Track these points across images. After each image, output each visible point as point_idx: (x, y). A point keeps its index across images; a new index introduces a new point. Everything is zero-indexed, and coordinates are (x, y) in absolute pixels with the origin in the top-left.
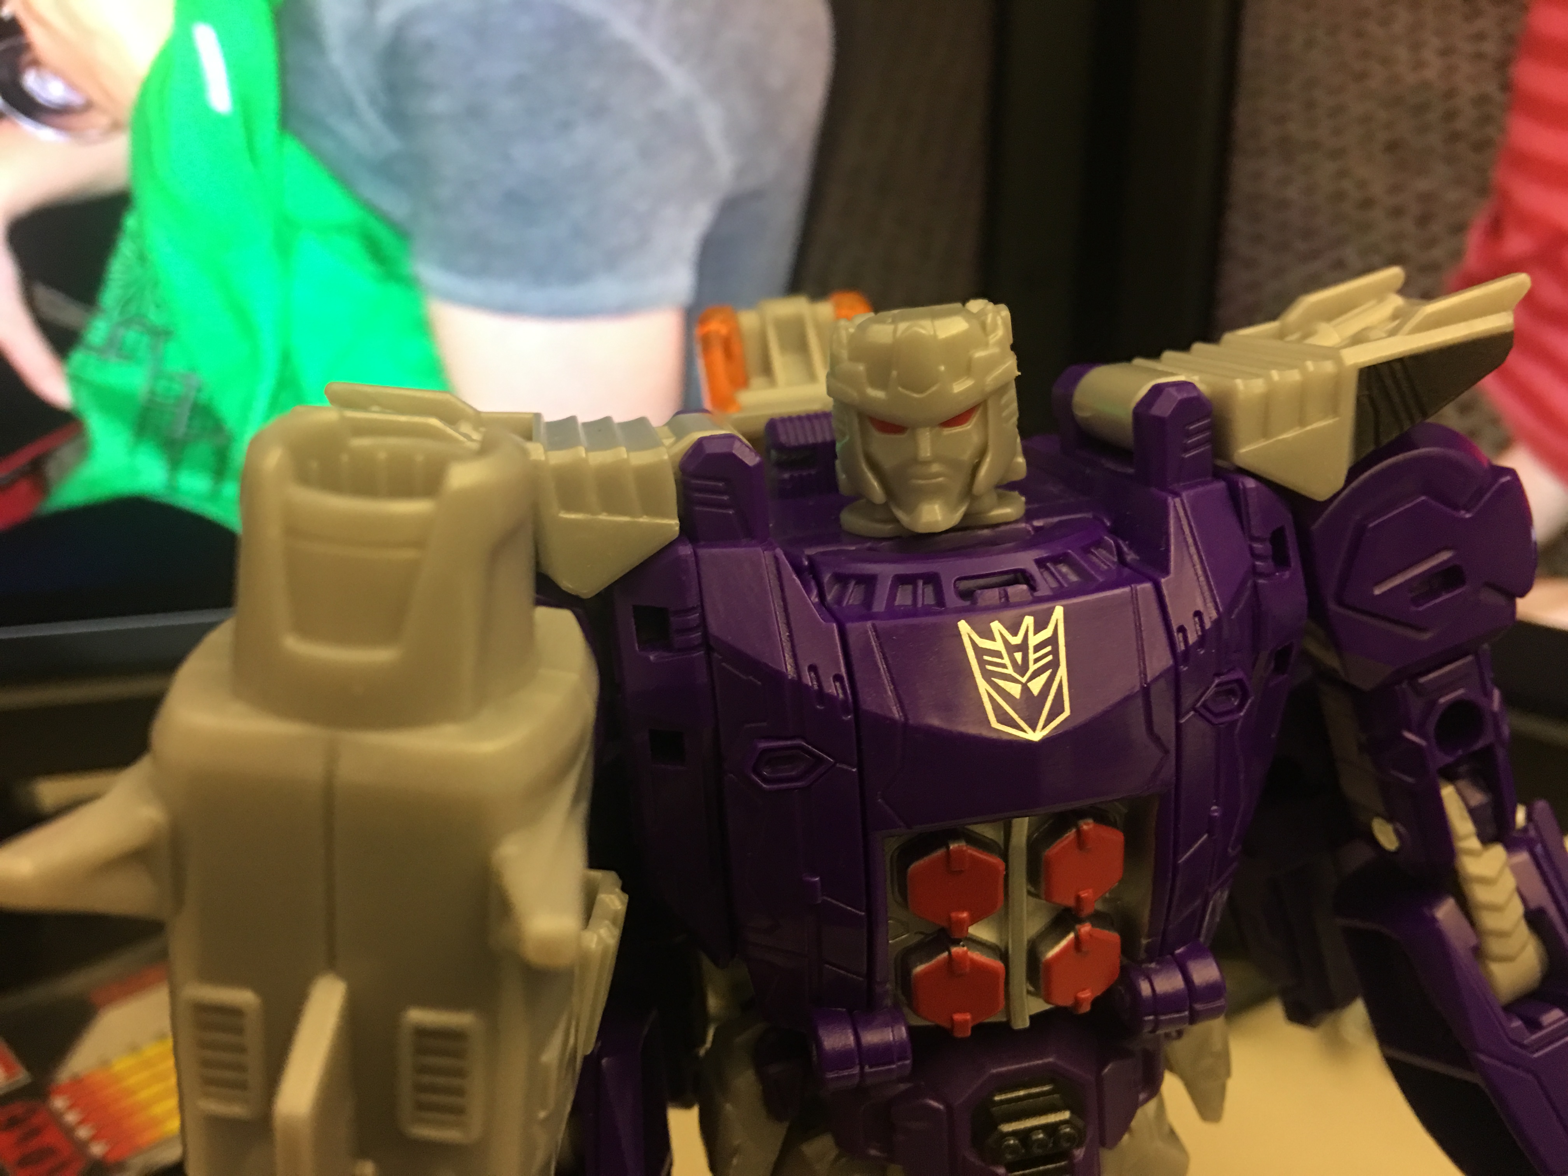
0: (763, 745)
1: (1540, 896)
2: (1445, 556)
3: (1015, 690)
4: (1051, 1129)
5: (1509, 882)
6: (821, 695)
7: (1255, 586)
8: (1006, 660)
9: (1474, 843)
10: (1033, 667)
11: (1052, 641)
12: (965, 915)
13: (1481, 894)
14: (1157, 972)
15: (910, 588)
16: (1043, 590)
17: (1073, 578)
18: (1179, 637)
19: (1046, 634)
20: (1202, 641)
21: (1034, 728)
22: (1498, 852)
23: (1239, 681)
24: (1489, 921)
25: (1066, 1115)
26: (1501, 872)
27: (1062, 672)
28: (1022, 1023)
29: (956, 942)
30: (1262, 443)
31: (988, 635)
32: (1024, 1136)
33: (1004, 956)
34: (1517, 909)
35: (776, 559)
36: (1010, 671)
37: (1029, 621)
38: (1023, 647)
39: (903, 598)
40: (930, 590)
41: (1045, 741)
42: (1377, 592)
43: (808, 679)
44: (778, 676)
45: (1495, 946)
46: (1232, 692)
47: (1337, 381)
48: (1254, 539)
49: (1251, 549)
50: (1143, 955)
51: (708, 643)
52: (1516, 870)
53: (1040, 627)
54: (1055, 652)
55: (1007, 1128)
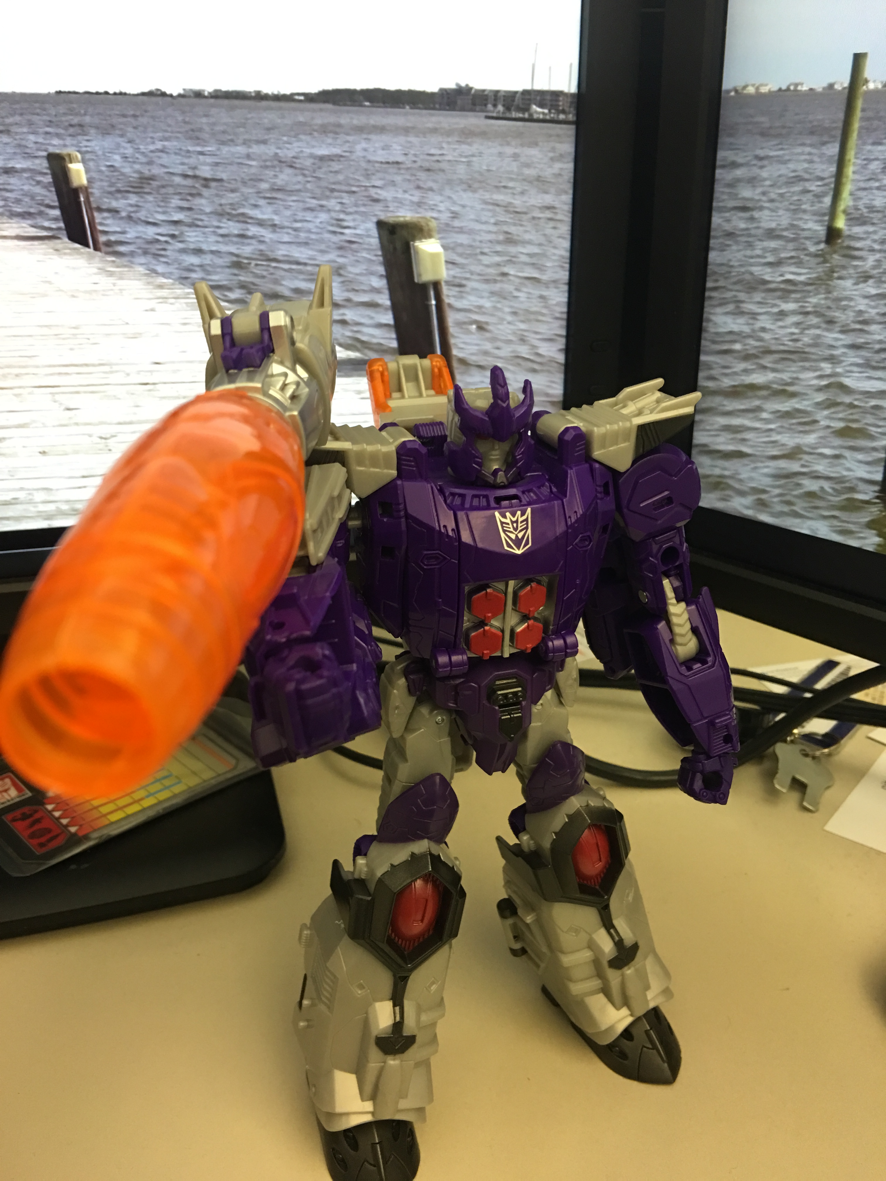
0: (426, 552)
1: (698, 623)
2: (666, 493)
3: (513, 536)
4: (515, 694)
5: (686, 616)
6: (448, 535)
7: (597, 502)
8: (511, 526)
9: (674, 601)
10: (519, 529)
11: (527, 520)
12: (490, 615)
13: (675, 620)
14: (555, 639)
15: (478, 499)
16: (524, 502)
17: (535, 498)
18: (569, 520)
19: (524, 517)
20: (576, 521)
21: (519, 549)
22: (683, 605)
23: (589, 536)
24: (677, 630)
25: (520, 689)
26: (683, 613)
27: (529, 531)
28: (506, 655)
29: (486, 625)
30: (603, 451)
31: (505, 517)
32: (505, 696)
33: (503, 631)
34: (688, 626)
35: (432, 488)
36: (512, 530)
37: (519, 513)
38: (517, 522)
39: (476, 502)
40: (484, 500)
41: (522, 553)
42: (641, 505)
43: (443, 530)
44: (433, 529)
45: (678, 639)
46: (586, 540)
47: (630, 430)
48: (597, 486)
49: (596, 489)
50: (550, 633)
51: (408, 516)
52: (689, 612)
53: (523, 515)
54: (527, 524)
55: (499, 693)
